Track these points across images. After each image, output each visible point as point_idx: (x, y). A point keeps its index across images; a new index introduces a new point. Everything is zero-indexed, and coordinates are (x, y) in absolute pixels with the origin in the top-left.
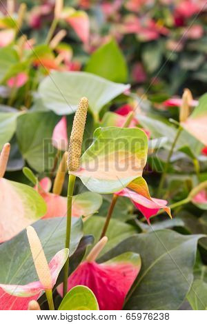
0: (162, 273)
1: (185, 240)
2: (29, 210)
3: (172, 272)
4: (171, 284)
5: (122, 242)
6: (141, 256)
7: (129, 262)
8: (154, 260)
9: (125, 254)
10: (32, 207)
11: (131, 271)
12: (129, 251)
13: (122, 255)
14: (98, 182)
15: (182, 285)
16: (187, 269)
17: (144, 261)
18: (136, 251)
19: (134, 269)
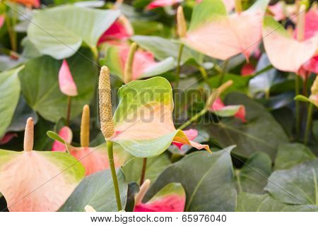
0: (207, 196)
1: (219, 156)
2: (68, 175)
3: (216, 192)
4: (218, 204)
5: (160, 176)
6: (182, 184)
7: (173, 194)
8: (196, 185)
9: (167, 187)
10: (71, 172)
11: (178, 202)
12: (170, 182)
13: (164, 188)
14: (139, 144)
15: (228, 202)
16: (228, 185)
17: (187, 188)
18: (177, 181)
19: (180, 199)
